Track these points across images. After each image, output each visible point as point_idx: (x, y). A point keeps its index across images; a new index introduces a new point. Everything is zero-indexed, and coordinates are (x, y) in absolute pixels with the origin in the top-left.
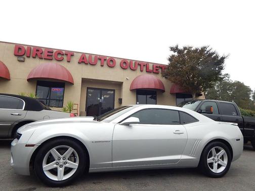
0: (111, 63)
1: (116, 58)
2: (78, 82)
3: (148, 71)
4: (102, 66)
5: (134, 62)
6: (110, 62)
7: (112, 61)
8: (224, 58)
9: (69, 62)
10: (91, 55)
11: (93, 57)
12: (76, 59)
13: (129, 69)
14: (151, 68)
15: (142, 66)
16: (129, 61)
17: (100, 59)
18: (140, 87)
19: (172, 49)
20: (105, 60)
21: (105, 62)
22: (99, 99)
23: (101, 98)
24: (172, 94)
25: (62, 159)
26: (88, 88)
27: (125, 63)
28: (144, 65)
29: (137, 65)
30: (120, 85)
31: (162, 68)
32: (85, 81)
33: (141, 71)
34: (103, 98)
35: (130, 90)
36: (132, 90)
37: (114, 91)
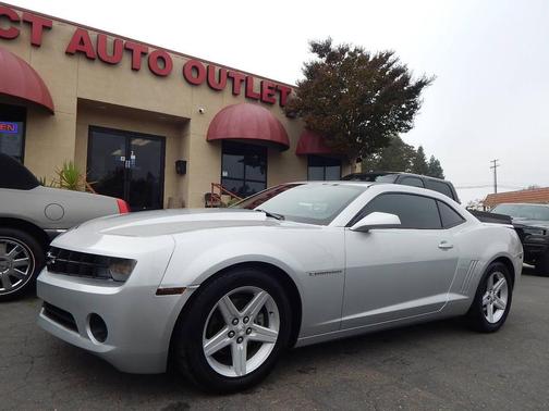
0: (160, 66)
1: (173, 52)
2: (65, 108)
3: (250, 97)
4: (135, 70)
5: (217, 69)
6: (156, 62)
7: (161, 58)
8: (425, 84)
9: (36, 45)
10: (102, 35)
11: (110, 40)
12: (58, 41)
13: (205, 86)
14: (256, 89)
15: (237, 81)
16: (205, 65)
17: (130, 51)
18: (235, 134)
19: (317, 48)
20: (144, 54)
21: (144, 61)
22: (123, 159)
23: (128, 158)
24: (299, 155)
25: (241, 321)
26: (91, 128)
27: (196, 68)
28: (242, 81)
29: (224, 76)
30: (180, 125)
31: (280, 92)
32: (85, 107)
33: (235, 94)
34: (133, 157)
35: (208, 141)
36: (212, 142)
37: (163, 139)
